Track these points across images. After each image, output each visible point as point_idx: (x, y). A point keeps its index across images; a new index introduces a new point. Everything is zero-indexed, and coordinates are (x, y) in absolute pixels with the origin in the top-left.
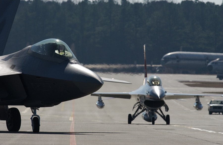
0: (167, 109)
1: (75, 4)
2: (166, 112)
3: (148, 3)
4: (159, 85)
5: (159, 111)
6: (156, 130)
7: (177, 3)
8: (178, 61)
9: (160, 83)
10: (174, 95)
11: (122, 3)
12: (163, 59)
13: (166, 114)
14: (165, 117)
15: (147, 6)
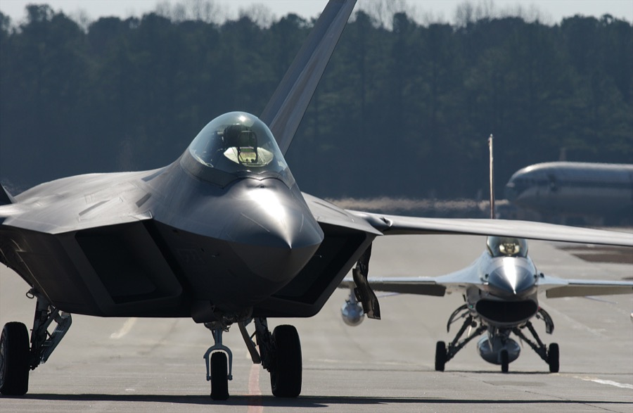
0: (550, 327)
1: (262, 28)
2: (549, 335)
3: (470, 24)
4: (518, 255)
5: (526, 331)
6: (492, 386)
7: (552, 24)
8: (554, 189)
9: (521, 249)
10: (570, 284)
11: (394, 25)
12: (510, 184)
13: (547, 340)
14: (545, 349)
15: (465, 32)
